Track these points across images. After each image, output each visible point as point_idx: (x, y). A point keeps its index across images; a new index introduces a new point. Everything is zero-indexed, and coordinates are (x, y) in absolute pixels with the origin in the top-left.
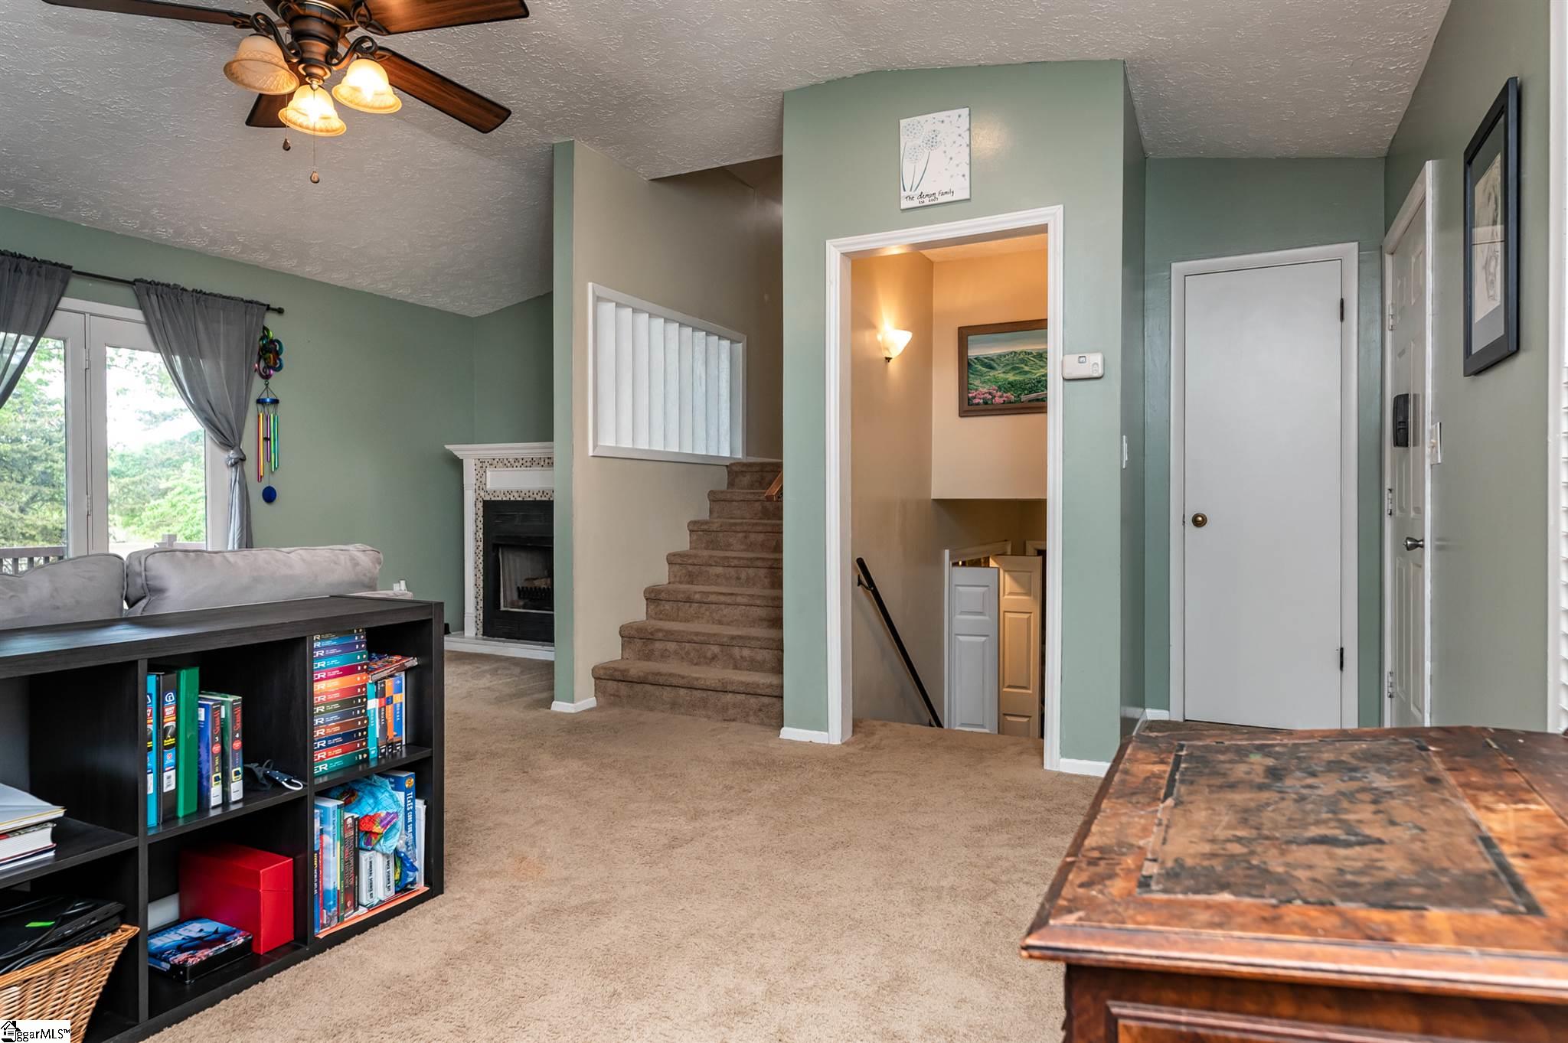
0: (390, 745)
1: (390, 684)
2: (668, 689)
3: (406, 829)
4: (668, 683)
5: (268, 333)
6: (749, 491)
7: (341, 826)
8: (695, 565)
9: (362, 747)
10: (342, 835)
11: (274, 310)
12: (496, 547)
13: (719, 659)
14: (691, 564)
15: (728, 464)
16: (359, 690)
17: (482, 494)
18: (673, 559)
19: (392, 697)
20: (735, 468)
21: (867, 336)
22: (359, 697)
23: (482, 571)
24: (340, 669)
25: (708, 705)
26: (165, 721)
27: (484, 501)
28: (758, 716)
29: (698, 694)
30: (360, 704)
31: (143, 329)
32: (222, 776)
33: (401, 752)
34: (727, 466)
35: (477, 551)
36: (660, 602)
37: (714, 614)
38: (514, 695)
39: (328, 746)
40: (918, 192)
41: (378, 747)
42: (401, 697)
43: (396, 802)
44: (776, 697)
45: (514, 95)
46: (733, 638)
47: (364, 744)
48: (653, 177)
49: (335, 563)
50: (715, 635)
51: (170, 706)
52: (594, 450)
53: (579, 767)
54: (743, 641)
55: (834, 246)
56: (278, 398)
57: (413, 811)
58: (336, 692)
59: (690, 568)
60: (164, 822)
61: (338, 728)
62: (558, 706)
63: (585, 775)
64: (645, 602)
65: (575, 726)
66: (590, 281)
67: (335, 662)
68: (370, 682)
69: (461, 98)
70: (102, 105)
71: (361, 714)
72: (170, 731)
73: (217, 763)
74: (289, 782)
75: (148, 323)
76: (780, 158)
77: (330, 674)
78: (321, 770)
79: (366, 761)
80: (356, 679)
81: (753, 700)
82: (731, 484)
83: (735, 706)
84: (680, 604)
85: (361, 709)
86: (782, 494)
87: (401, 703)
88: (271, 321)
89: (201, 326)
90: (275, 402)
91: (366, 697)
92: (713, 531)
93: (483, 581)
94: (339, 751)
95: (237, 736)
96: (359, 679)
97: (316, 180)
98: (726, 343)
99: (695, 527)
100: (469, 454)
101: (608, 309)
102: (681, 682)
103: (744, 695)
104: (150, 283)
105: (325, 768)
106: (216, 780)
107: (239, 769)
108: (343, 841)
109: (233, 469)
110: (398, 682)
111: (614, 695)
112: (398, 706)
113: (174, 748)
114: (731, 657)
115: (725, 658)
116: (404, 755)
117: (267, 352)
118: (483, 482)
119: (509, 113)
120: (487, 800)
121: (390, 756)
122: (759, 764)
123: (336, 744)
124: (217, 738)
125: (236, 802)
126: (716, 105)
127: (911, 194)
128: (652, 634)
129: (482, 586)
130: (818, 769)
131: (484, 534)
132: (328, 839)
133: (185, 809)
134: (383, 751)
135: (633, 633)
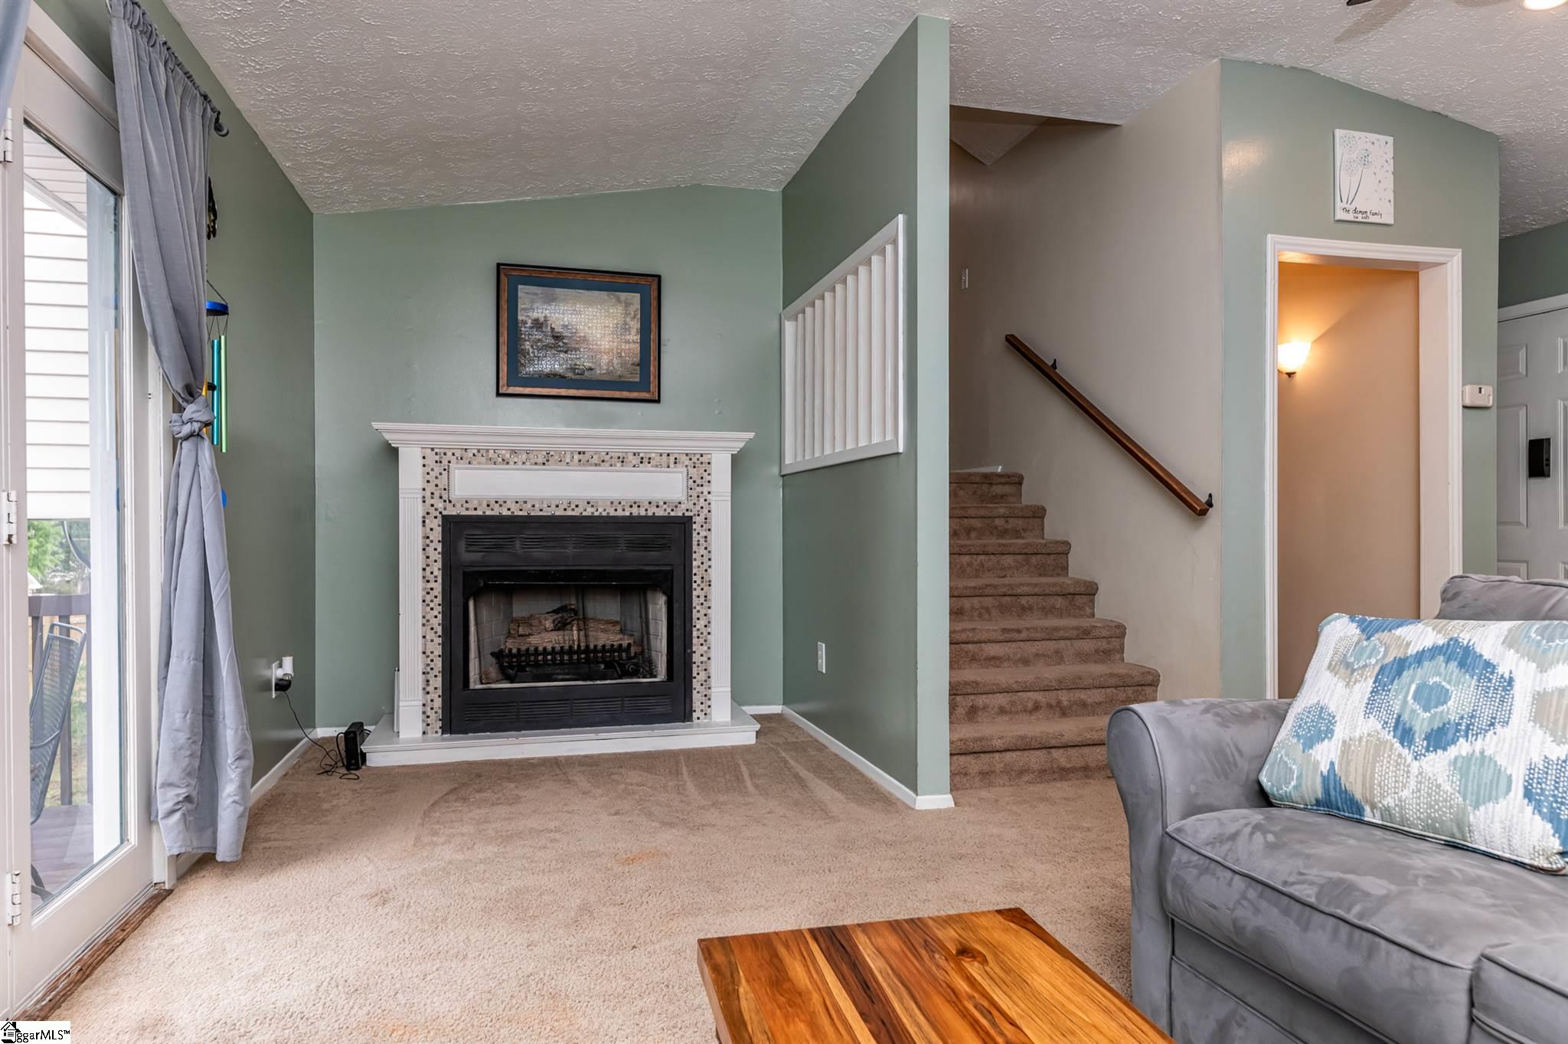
17: (438, 504)
23: (437, 628)
27: (445, 518)
40: (1353, 207)
55: (1275, 243)
93: (442, 644)
100: (409, 438)
118: (443, 485)
127: (1348, 206)
131: (443, 566)
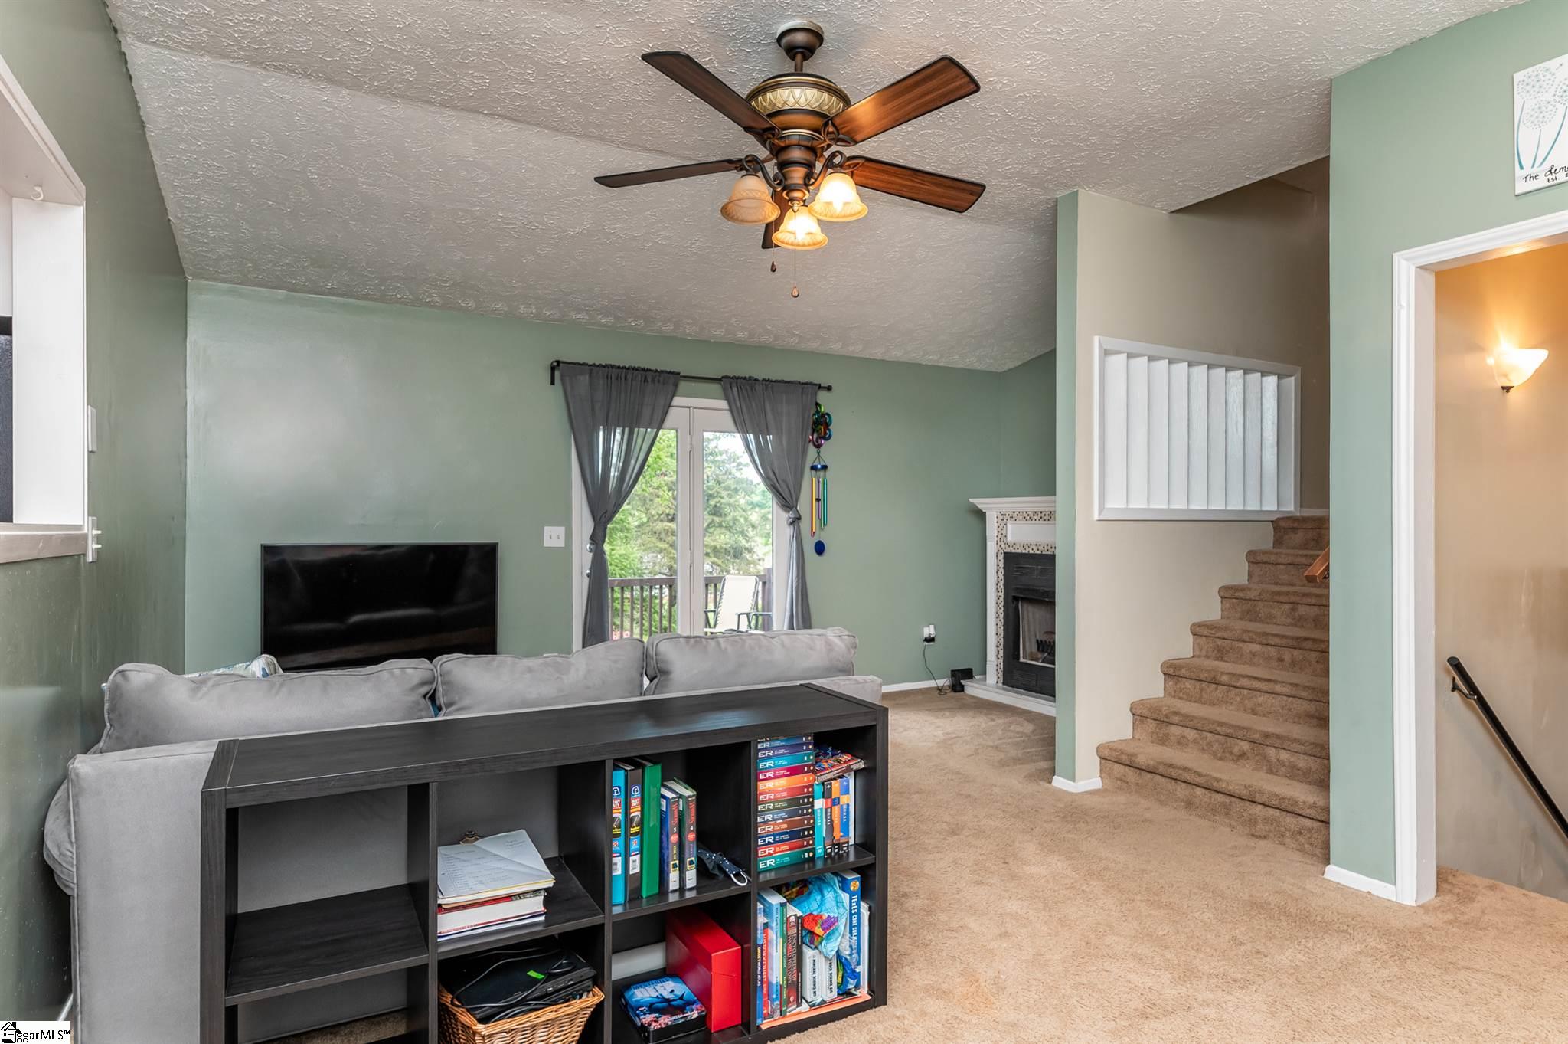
0: (836, 845)
1: (837, 785)
2: (1184, 785)
3: (851, 933)
4: (1183, 778)
5: (820, 408)
6: (1301, 552)
7: (783, 923)
8: (1224, 639)
9: (808, 845)
10: (785, 933)
11: (825, 388)
12: (1016, 599)
13: (1248, 758)
14: (1219, 638)
15: (1274, 519)
16: (806, 790)
17: (1003, 546)
18: (1198, 630)
19: (839, 798)
20: (1283, 524)
21: (1470, 361)
22: (806, 797)
23: (1002, 621)
24: (788, 769)
25: (1231, 813)
26: (632, 811)
27: (1005, 553)
28: (1297, 840)
29: (1220, 798)
30: (807, 804)
31: (727, 416)
32: (679, 863)
33: (848, 853)
34: (1272, 521)
35: (999, 601)
36: (1180, 679)
37: (1246, 702)
38: (1019, 760)
39: (775, 842)
40: (1545, 167)
41: (825, 847)
42: (848, 799)
43: (839, 903)
44: (1322, 822)
45: (1008, 161)
46: (1267, 736)
47: (811, 842)
48: (1173, 209)
49: (811, 648)
50: (1243, 728)
51: (636, 798)
52: (1100, 514)
53: (1063, 869)
54: (1281, 741)
55: (1407, 259)
56: (827, 464)
57: (858, 914)
58: (783, 791)
59: (1219, 642)
60: (631, 900)
61: (785, 826)
62: (1058, 782)
63: (1067, 881)
64: (1163, 676)
65: (1074, 812)
66: (1096, 335)
67: (783, 762)
68: (817, 782)
69: (936, 184)
70: (685, 247)
71: (808, 814)
72: (636, 820)
73: (675, 852)
74: (737, 875)
75: (731, 410)
76: (1326, 160)
77: (777, 774)
78: (768, 865)
79: (812, 860)
80: (804, 779)
81: (1290, 820)
82: (1278, 542)
83: (1266, 821)
84: (1204, 684)
85: (807, 809)
86: (1328, 574)
87: (848, 805)
88: (822, 397)
89: (768, 408)
90: (825, 467)
91: (813, 797)
92: (1251, 600)
93: (1004, 630)
94: (786, 847)
95: (692, 828)
96: (806, 779)
97: (797, 294)
98: (1271, 381)
99: (1228, 593)
100: (992, 507)
101: (1118, 361)
102: (1198, 780)
103: (1277, 811)
104: (732, 378)
105: (772, 863)
106: (674, 867)
107: (693, 859)
108: (786, 939)
109: (792, 527)
110: (845, 783)
111: (1121, 780)
112: (845, 807)
113: (639, 836)
114: (1265, 757)
115: (1257, 758)
116: (852, 858)
117: (818, 425)
118: (1004, 535)
119: (983, 187)
120: (959, 890)
121: (836, 857)
122: (1286, 913)
123: (783, 841)
124: (675, 829)
125: (691, 889)
126: (1240, 117)
127: (1534, 171)
128: (1166, 716)
129: (1002, 636)
130: (1372, 942)
131: (1004, 585)
132: (772, 935)
133: (647, 891)
134: (829, 851)
135: (1146, 712)
